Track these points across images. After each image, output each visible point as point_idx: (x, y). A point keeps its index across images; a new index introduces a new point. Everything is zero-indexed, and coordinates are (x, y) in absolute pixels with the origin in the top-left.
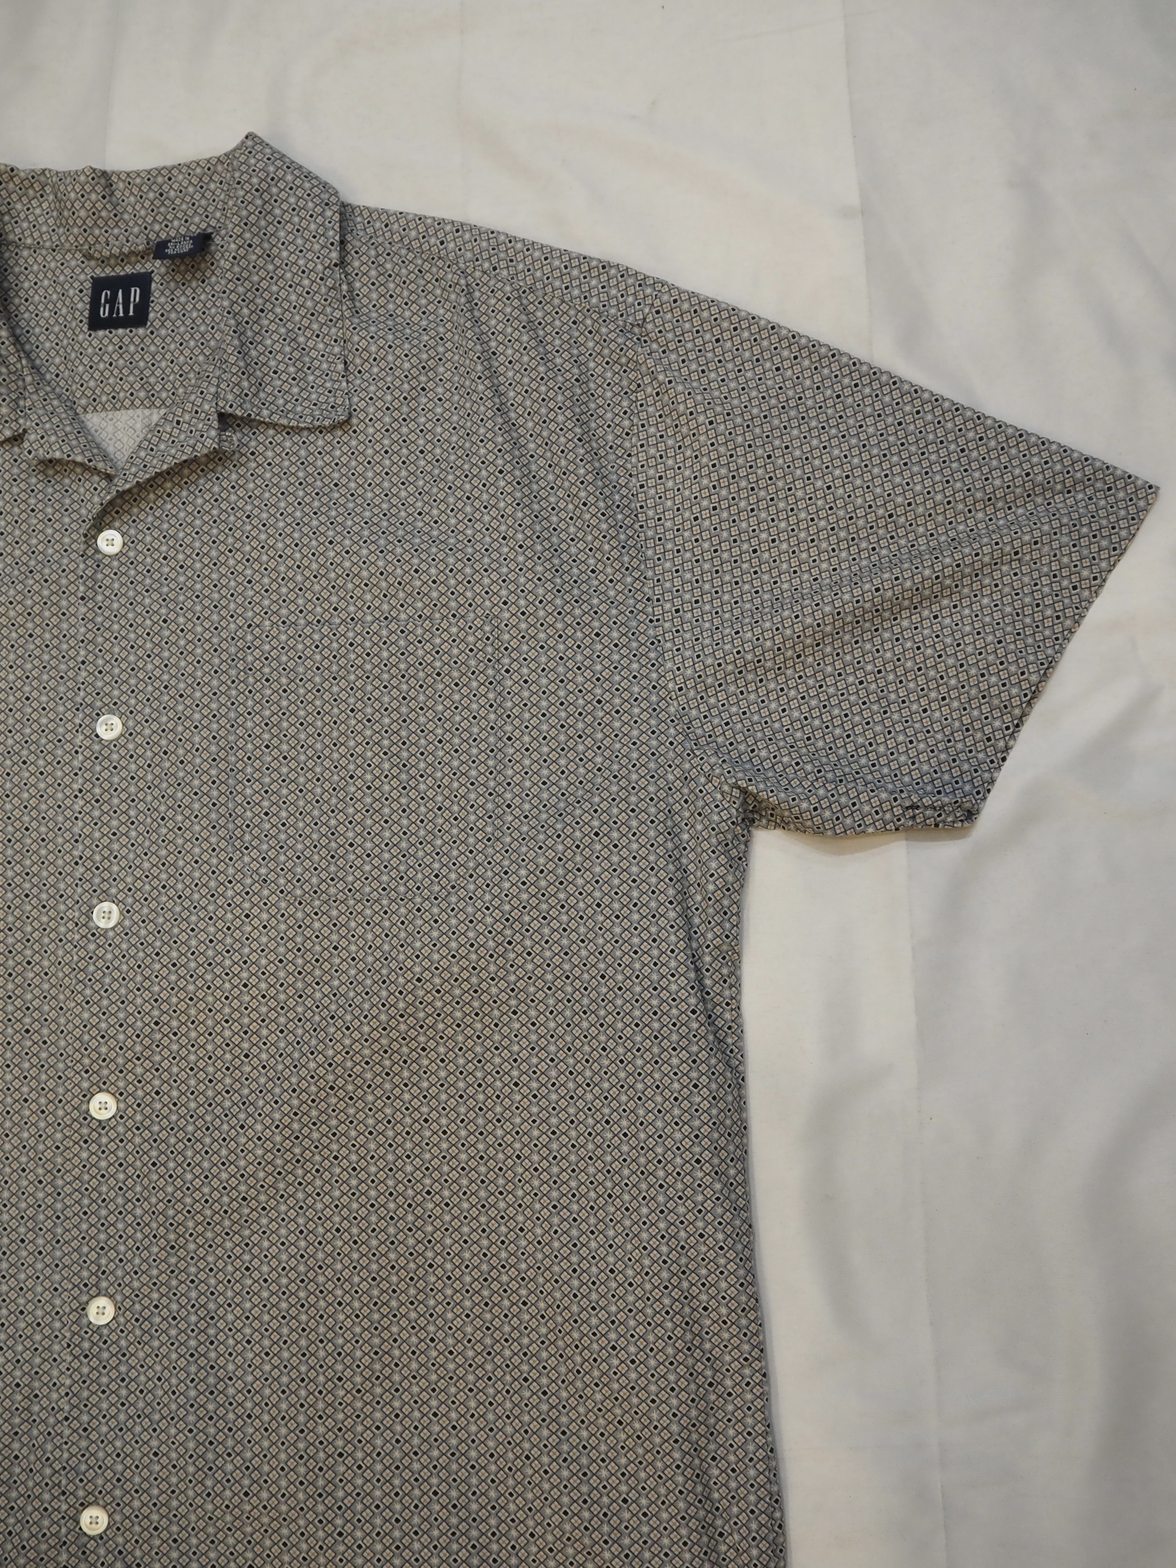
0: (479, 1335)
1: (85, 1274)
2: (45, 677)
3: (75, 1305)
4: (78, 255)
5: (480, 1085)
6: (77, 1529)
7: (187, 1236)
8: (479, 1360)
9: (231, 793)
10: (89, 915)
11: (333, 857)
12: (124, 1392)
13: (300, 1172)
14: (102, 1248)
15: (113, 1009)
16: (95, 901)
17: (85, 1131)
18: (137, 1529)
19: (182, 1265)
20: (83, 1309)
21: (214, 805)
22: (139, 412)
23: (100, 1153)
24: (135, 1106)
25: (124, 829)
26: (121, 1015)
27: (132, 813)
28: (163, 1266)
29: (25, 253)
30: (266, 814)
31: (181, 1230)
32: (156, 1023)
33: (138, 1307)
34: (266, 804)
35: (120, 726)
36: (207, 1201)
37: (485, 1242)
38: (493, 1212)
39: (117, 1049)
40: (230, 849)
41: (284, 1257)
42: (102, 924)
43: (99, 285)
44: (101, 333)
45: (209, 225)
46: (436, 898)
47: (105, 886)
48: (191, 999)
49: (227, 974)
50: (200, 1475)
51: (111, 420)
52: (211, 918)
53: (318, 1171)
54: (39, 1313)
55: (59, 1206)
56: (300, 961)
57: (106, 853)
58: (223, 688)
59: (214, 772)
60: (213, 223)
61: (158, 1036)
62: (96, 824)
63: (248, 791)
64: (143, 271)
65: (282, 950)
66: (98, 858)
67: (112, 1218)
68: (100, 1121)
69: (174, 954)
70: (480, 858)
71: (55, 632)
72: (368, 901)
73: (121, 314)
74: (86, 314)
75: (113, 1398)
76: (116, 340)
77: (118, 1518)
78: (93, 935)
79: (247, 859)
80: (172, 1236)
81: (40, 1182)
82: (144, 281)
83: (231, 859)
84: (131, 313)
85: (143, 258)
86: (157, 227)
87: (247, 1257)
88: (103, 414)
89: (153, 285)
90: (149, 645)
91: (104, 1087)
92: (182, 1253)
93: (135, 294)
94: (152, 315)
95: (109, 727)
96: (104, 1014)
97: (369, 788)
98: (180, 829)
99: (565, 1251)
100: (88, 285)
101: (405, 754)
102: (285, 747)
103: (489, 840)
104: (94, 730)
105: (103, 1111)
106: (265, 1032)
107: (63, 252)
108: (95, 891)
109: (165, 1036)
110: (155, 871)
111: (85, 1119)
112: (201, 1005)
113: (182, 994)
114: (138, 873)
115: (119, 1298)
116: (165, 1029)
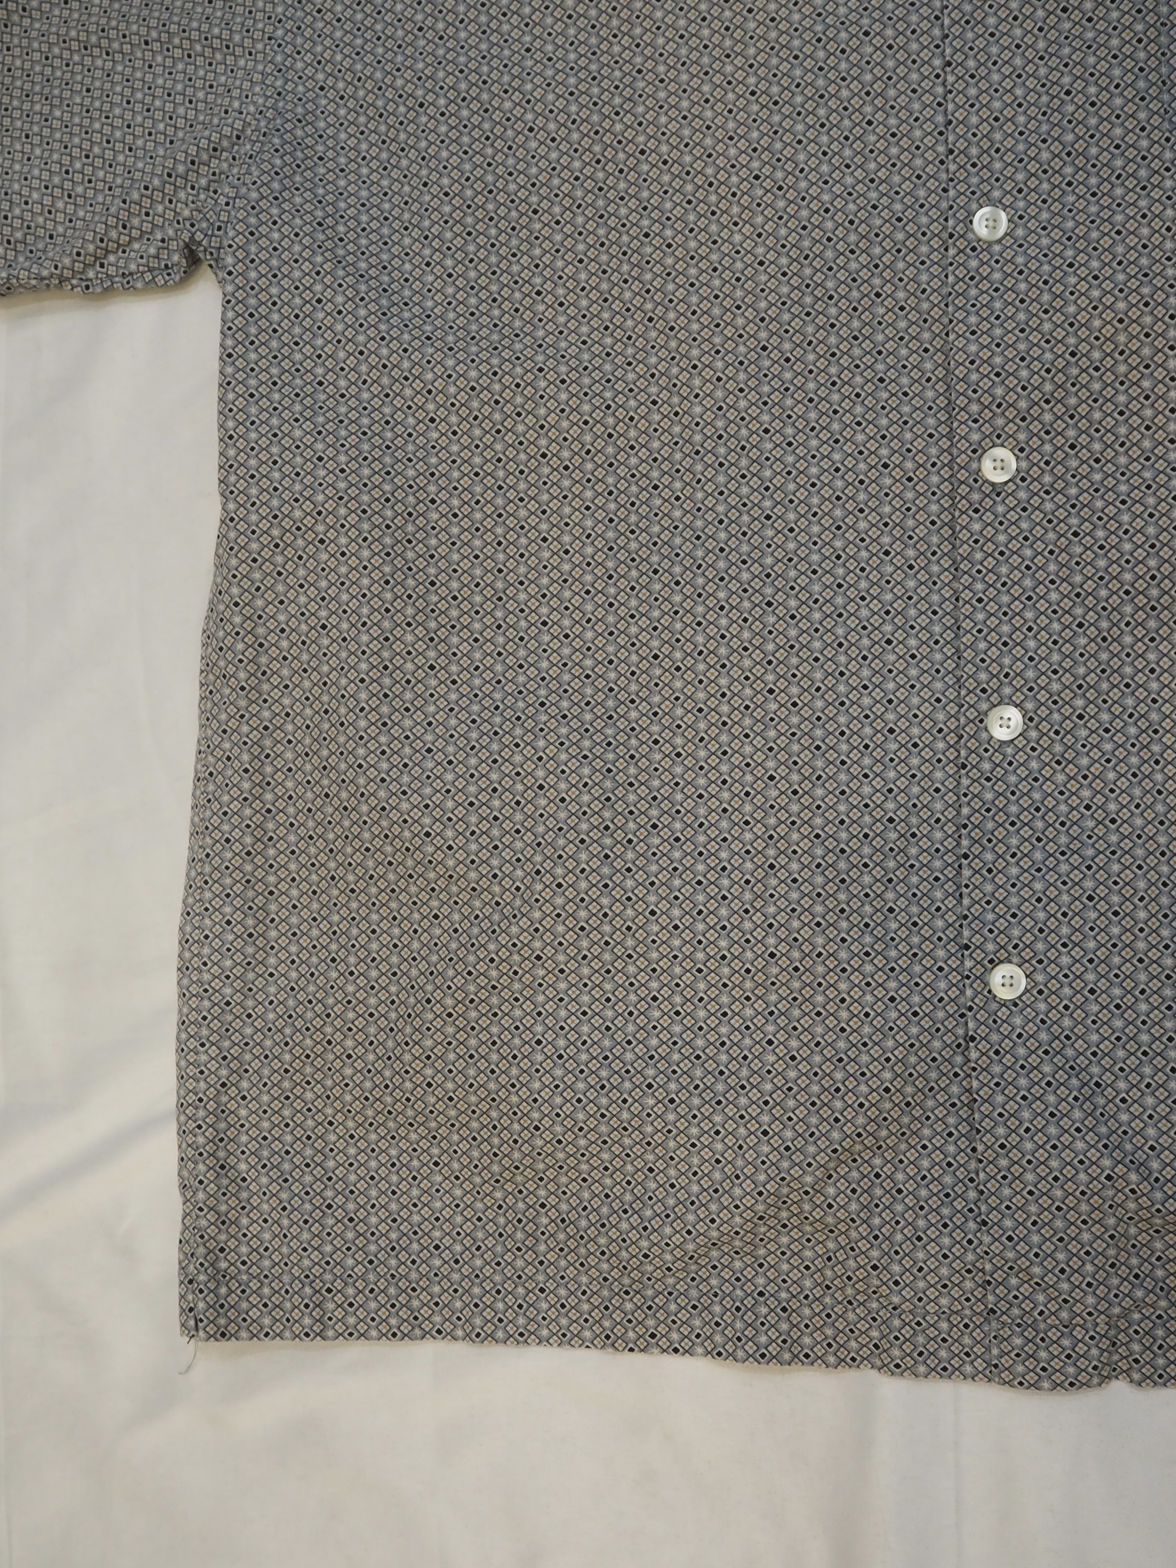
1: (983, 676)
3: (971, 714)
6: (985, 993)
7: (1123, 625)
9: (1164, 54)
10: (967, 221)
12: (1040, 824)
14: (1005, 644)
15: (1010, 339)
16: (974, 206)
17: (976, 496)
18: (1067, 991)
19: (1116, 663)
20: (981, 721)
21: (1141, 70)
23: (997, 525)
24: (1042, 464)
25: (1008, 113)
26: (1022, 346)
27: (1019, 92)
28: (1092, 663)
31: (1116, 617)
32: (1073, 354)
33: (1056, 716)
36: (1153, 577)
39: (1019, 390)
40: (1166, 126)
42: (985, 234)
47: (986, 187)
48: (1121, 321)
50: (1154, 923)
52: (1144, 216)
54: (916, 731)
57: (986, 144)
59: (1139, 27)
61: (1075, 371)
62: (971, 106)
66: (974, 151)
67: (1017, 606)
68: (993, 484)
69: (1095, 264)
75: (1026, 832)
77: (1040, 978)
78: (974, 249)
80: (1105, 624)
81: (911, 567)
83: (1168, 140)
91: (998, 442)
92: (1115, 648)
96: (998, 345)
98: (1093, 104)
105: (999, 471)
108: (973, 193)
109: (1084, 371)
110: (1057, 164)
111: (976, 481)
112: (1135, 329)
113: (1108, 315)
114: (1033, 167)
115: (1029, 706)
116: (1084, 363)
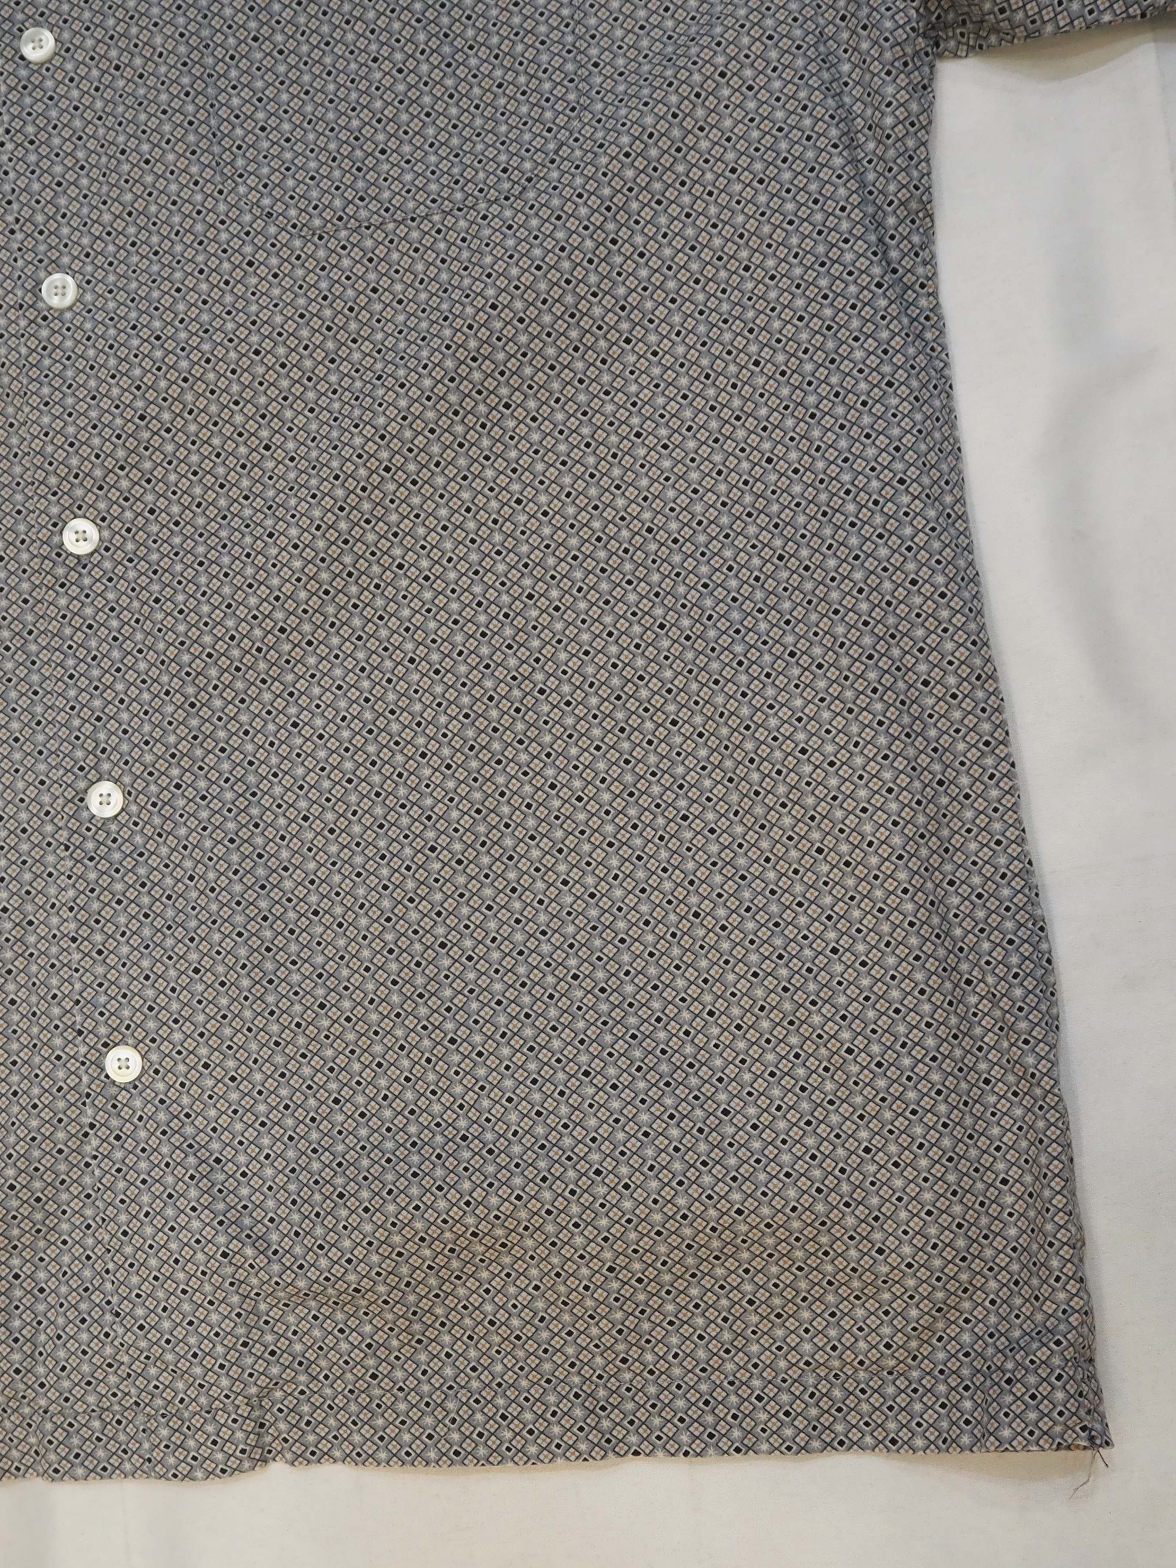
0: (615, 771)
1: (79, 754)
3: (70, 794)
5: (588, 445)
6: (102, 1077)
7: (210, 689)
8: (619, 804)
9: (212, 106)
10: (36, 290)
11: (359, 169)
12: (146, 900)
13: (354, 589)
14: (99, 719)
15: (82, 407)
16: (42, 274)
17: (60, 572)
18: (181, 1068)
19: (207, 728)
20: (82, 800)
21: (191, 123)
23: (83, 598)
24: (123, 532)
25: (71, 176)
26: (93, 414)
27: (80, 154)
28: (182, 731)
30: (263, 129)
31: (201, 681)
32: (142, 418)
33: (153, 788)
34: (260, 115)
35: (52, 41)
36: (232, 638)
37: (614, 649)
38: (620, 609)
39: (93, 458)
40: (218, 178)
41: (343, 704)
42: (55, 302)
46: (507, 198)
47: (54, 254)
48: (185, 380)
49: (231, 340)
50: (258, 990)
52: (201, 272)
53: (377, 586)
54: (24, 816)
55: (35, 678)
56: (328, 313)
57: (51, 210)
59: (186, 80)
61: (146, 435)
62: (33, 172)
63: (236, 101)
65: (301, 301)
66: (40, 218)
67: (108, 679)
68: (78, 557)
69: (157, 324)
70: (563, 135)
72: (413, 219)
75: (133, 909)
77: (154, 1057)
78: (45, 318)
79: (242, 189)
80: (190, 690)
83: (221, 192)
87: (293, 710)
91: (80, 513)
92: (205, 712)
95: (36, 44)
96: (70, 415)
97: (400, 71)
98: (147, 162)
99: (725, 640)
101: (445, 20)
102: (279, 38)
103: (573, 109)
104: (17, 51)
105: (81, 542)
106: (289, 414)
108: (41, 261)
109: (155, 433)
110: (119, 225)
111: (59, 555)
112: (200, 387)
113: (173, 375)
114: (96, 230)
115: (127, 780)
116: (155, 425)
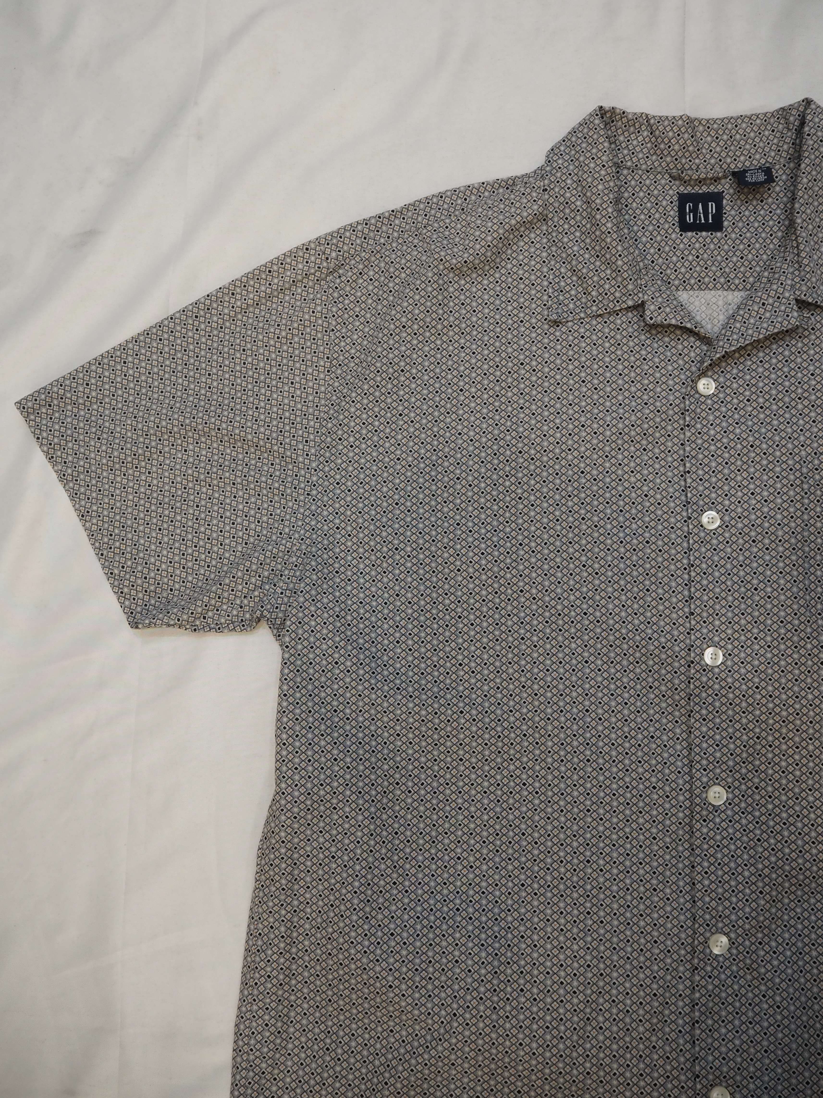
1: (708, 917)
2: (658, 481)
3: (701, 939)
4: (667, 176)
7: (784, 893)
9: (807, 573)
10: (701, 655)
12: (738, 1004)
14: (720, 899)
15: (724, 725)
16: (705, 646)
17: (704, 813)
19: (779, 914)
20: (706, 943)
21: (795, 581)
22: (720, 292)
23: (715, 830)
24: (740, 797)
25: (723, 595)
26: (731, 730)
27: (729, 583)
28: (767, 915)
29: (625, 172)
31: (780, 889)
32: (758, 738)
33: (747, 943)
35: (719, 520)
36: (801, 869)
39: (729, 755)
40: (808, 614)
42: (711, 663)
43: (683, 199)
44: (689, 234)
45: (767, 162)
47: (711, 635)
48: (784, 722)
50: (801, 1068)
51: (697, 297)
52: (796, 664)
54: (669, 943)
57: (711, 611)
58: (798, 497)
59: (793, 558)
60: (770, 160)
61: (759, 747)
62: (704, 590)
63: (819, 573)
64: (716, 191)
66: (705, 614)
67: (726, 878)
68: (713, 806)
69: (770, 688)
71: (662, 448)
73: (703, 221)
74: (677, 219)
75: (730, 1008)
76: (701, 240)
78: (704, 670)
79: (820, 622)
80: (774, 893)
81: (668, 848)
82: (717, 198)
83: (809, 621)
84: (710, 221)
85: (715, 181)
86: (729, 160)
88: (691, 293)
89: (725, 201)
90: (739, 463)
91: (718, 782)
92: (780, 905)
93: (712, 207)
94: (726, 223)
95: (710, 520)
96: (718, 728)
98: (769, 597)
100: (675, 198)
104: (700, 522)
105: (717, 799)
107: (655, 173)
108: (704, 639)
109: (764, 747)
110: (749, 627)
111: (705, 804)
112: (791, 726)
113: (777, 718)
114: (736, 627)
115: (733, 935)
116: (764, 742)
